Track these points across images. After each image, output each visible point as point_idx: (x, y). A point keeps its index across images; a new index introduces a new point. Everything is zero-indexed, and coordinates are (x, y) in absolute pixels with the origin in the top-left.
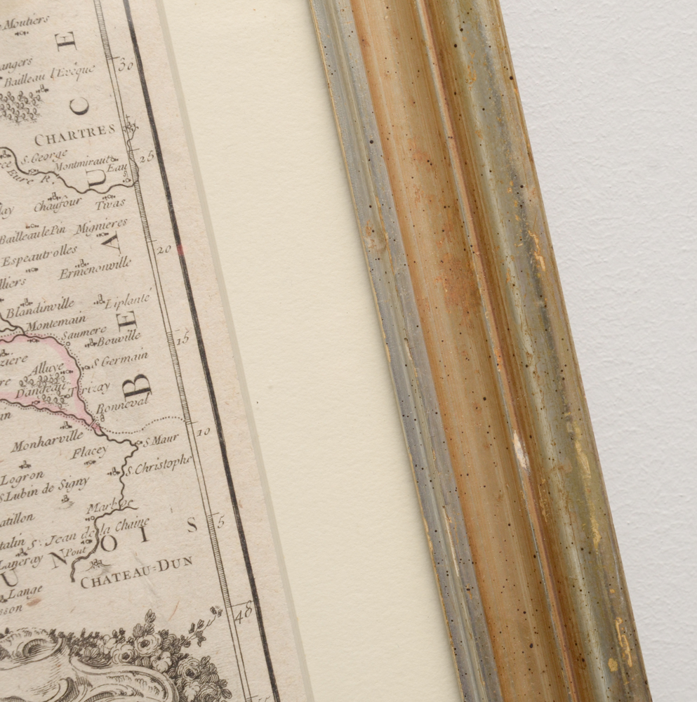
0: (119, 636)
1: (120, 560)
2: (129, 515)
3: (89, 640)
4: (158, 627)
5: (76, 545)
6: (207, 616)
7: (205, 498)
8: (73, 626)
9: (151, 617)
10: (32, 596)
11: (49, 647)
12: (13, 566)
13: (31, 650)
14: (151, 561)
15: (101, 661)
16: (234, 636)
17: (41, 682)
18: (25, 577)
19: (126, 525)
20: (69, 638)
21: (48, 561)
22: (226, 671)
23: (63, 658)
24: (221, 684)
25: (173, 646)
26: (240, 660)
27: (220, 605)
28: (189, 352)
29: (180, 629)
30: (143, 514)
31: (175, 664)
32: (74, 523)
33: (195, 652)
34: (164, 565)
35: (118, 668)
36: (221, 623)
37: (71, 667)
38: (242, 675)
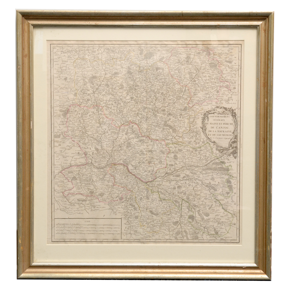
0: (228, 108)
1: (230, 102)
2: (231, 98)
3: (226, 108)
4: (232, 108)
5: (227, 100)
6: (236, 108)
7: (238, 99)
8: (225, 107)
9: (231, 107)
10: (222, 103)
11: (223, 108)
12: (221, 101)
13: (221, 108)
14: (232, 103)
15: (226, 110)
16: (238, 111)
17: (221, 111)
18: (222, 102)
19: (231, 99)
20: (224, 108)
21: (224, 101)
22: (237, 113)
23: (224, 109)
24: (236, 114)
25: (233, 110)
26: (238, 113)
27: (237, 108)
28: (240, 86)
29: (234, 109)
30: (233, 99)
31: (232, 112)
32: (227, 98)
33: (234, 111)
34: (234, 103)
35: (228, 111)
36: (237, 109)
37: (224, 110)
38: (238, 114)
